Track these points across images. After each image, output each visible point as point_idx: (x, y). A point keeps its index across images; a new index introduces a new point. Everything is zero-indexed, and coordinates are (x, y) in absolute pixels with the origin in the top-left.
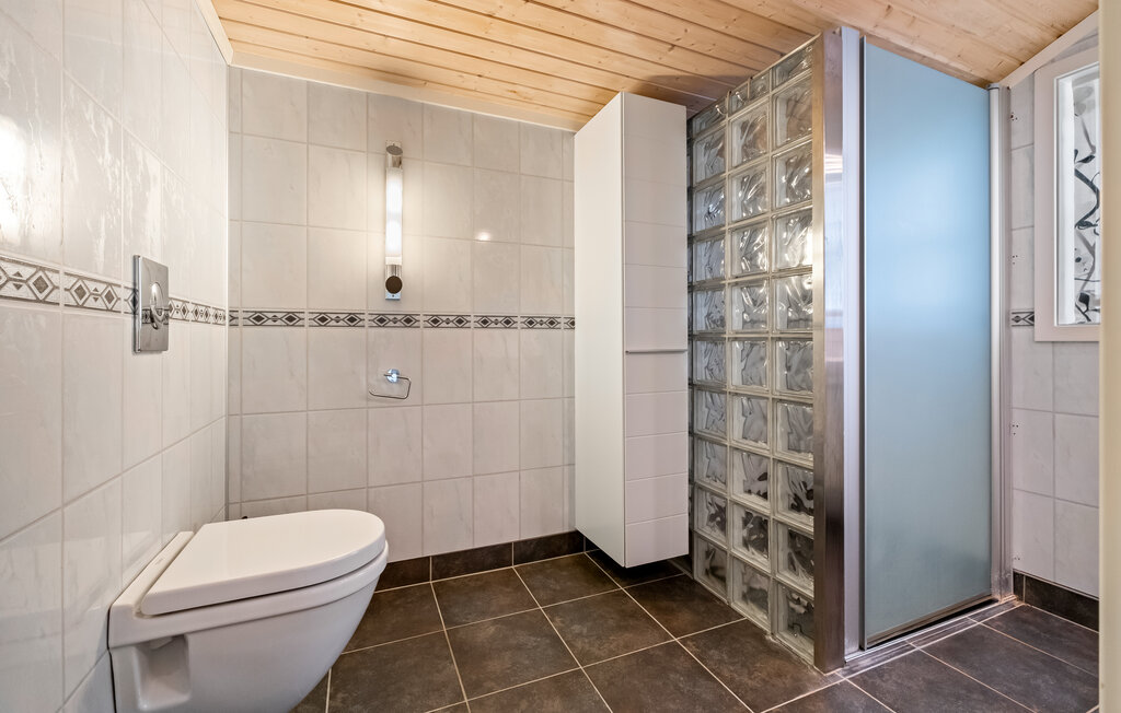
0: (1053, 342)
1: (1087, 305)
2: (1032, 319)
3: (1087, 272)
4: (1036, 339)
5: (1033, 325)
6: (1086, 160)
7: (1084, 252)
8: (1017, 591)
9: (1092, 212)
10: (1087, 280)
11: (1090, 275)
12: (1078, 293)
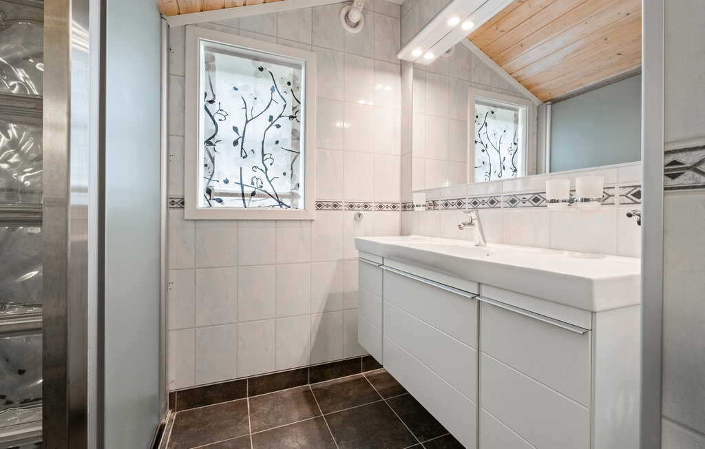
0: (195, 220)
1: (210, 194)
2: (183, 203)
3: (210, 174)
4: (185, 218)
5: (183, 208)
6: (211, 102)
7: (209, 161)
8: (172, 407)
9: (213, 137)
10: (210, 180)
11: (212, 176)
12: (205, 187)
